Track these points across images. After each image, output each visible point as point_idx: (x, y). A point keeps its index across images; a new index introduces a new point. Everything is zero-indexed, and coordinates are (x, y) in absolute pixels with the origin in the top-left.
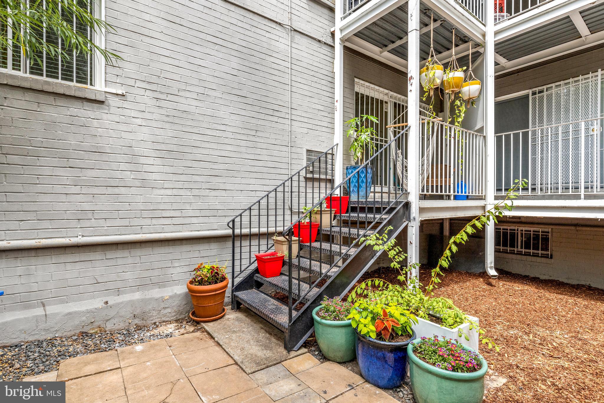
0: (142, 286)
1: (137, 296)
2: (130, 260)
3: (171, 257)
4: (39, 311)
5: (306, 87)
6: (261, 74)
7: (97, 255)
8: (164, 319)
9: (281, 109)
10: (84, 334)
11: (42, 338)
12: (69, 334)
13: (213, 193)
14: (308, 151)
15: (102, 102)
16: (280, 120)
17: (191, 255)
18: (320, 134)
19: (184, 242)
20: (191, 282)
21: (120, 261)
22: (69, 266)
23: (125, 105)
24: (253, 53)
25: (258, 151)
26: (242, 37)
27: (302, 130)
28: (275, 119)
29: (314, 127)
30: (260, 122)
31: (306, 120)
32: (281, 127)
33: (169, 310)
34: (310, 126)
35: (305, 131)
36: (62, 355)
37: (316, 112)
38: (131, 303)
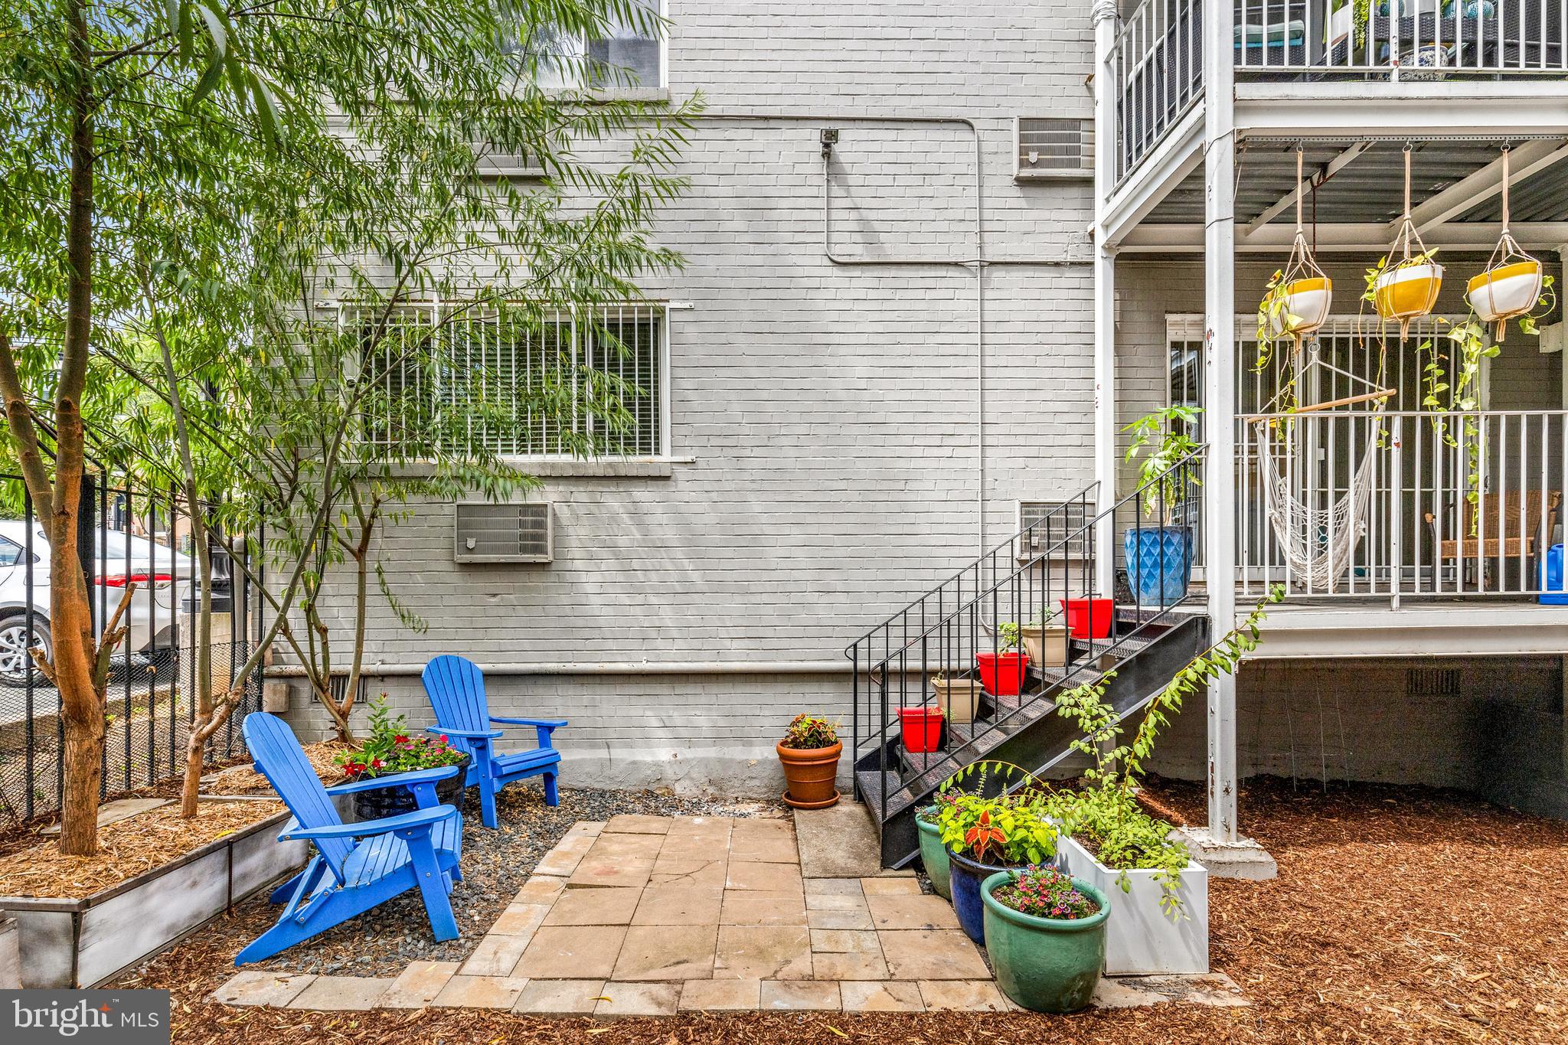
0: (718, 740)
1: (711, 752)
2: (703, 699)
3: (760, 699)
4: (603, 754)
5: (1020, 373)
6: (916, 372)
7: (663, 689)
8: (750, 794)
9: (959, 429)
10: (649, 794)
11: (606, 788)
12: (634, 789)
13: (826, 598)
14: (1024, 504)
15: (667, 478)
16: (959, 452)
17: (791, 699)
18: (1061, 463)
19: (780, 678)
20: (783, 744)
21: (691, 700)
22: (634, 700)
23: (699, 474)
24: (900, 338)
25: (911, 518)
26: (877, 316)
27: (1010, 463)
28: (947, 452)
29: (1043, 452)
30: (914, 463)
31: (1021, 440)
32: (962, 464)
33: (757, 782)
34: (1033, 452)
35: (1021, 462)
36: (620, 810)
37: (1049, 418)
38: (704, 762)
